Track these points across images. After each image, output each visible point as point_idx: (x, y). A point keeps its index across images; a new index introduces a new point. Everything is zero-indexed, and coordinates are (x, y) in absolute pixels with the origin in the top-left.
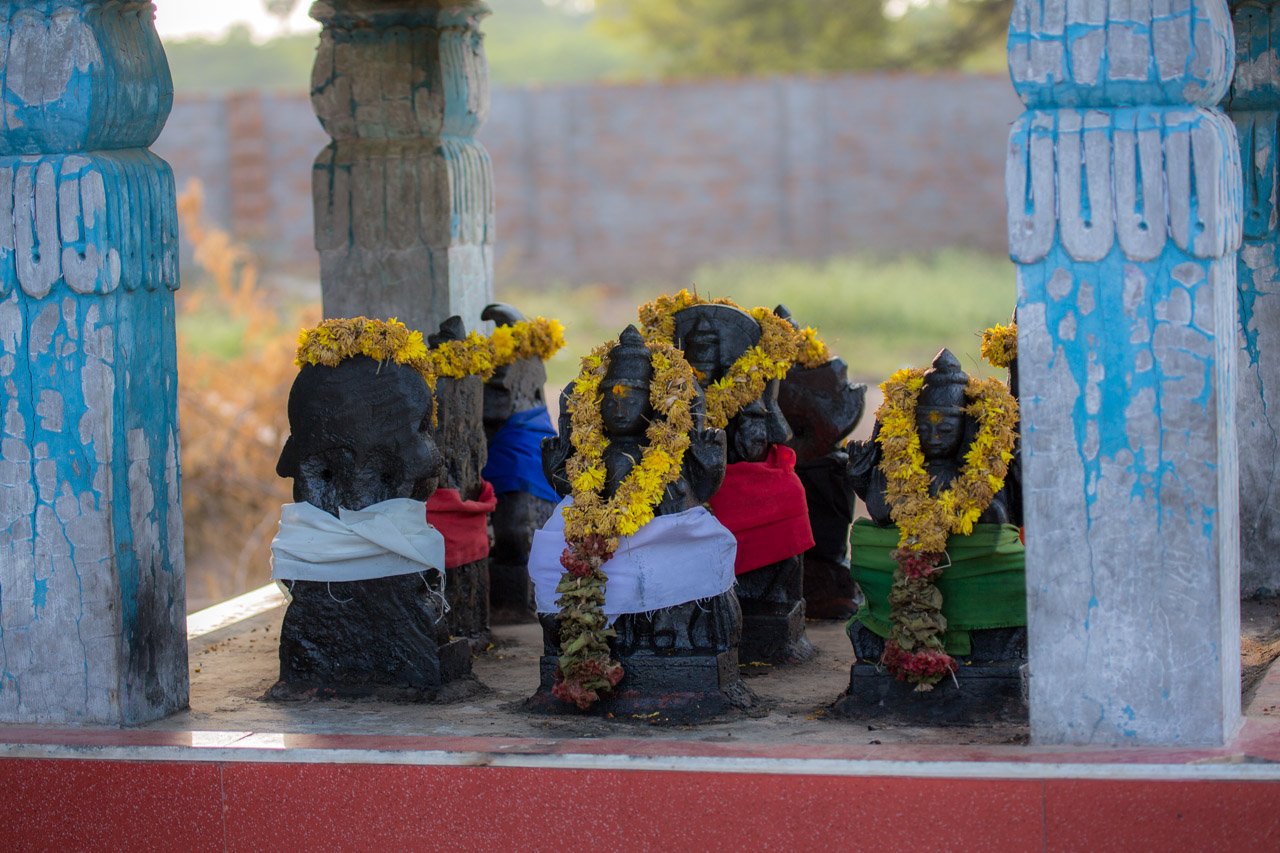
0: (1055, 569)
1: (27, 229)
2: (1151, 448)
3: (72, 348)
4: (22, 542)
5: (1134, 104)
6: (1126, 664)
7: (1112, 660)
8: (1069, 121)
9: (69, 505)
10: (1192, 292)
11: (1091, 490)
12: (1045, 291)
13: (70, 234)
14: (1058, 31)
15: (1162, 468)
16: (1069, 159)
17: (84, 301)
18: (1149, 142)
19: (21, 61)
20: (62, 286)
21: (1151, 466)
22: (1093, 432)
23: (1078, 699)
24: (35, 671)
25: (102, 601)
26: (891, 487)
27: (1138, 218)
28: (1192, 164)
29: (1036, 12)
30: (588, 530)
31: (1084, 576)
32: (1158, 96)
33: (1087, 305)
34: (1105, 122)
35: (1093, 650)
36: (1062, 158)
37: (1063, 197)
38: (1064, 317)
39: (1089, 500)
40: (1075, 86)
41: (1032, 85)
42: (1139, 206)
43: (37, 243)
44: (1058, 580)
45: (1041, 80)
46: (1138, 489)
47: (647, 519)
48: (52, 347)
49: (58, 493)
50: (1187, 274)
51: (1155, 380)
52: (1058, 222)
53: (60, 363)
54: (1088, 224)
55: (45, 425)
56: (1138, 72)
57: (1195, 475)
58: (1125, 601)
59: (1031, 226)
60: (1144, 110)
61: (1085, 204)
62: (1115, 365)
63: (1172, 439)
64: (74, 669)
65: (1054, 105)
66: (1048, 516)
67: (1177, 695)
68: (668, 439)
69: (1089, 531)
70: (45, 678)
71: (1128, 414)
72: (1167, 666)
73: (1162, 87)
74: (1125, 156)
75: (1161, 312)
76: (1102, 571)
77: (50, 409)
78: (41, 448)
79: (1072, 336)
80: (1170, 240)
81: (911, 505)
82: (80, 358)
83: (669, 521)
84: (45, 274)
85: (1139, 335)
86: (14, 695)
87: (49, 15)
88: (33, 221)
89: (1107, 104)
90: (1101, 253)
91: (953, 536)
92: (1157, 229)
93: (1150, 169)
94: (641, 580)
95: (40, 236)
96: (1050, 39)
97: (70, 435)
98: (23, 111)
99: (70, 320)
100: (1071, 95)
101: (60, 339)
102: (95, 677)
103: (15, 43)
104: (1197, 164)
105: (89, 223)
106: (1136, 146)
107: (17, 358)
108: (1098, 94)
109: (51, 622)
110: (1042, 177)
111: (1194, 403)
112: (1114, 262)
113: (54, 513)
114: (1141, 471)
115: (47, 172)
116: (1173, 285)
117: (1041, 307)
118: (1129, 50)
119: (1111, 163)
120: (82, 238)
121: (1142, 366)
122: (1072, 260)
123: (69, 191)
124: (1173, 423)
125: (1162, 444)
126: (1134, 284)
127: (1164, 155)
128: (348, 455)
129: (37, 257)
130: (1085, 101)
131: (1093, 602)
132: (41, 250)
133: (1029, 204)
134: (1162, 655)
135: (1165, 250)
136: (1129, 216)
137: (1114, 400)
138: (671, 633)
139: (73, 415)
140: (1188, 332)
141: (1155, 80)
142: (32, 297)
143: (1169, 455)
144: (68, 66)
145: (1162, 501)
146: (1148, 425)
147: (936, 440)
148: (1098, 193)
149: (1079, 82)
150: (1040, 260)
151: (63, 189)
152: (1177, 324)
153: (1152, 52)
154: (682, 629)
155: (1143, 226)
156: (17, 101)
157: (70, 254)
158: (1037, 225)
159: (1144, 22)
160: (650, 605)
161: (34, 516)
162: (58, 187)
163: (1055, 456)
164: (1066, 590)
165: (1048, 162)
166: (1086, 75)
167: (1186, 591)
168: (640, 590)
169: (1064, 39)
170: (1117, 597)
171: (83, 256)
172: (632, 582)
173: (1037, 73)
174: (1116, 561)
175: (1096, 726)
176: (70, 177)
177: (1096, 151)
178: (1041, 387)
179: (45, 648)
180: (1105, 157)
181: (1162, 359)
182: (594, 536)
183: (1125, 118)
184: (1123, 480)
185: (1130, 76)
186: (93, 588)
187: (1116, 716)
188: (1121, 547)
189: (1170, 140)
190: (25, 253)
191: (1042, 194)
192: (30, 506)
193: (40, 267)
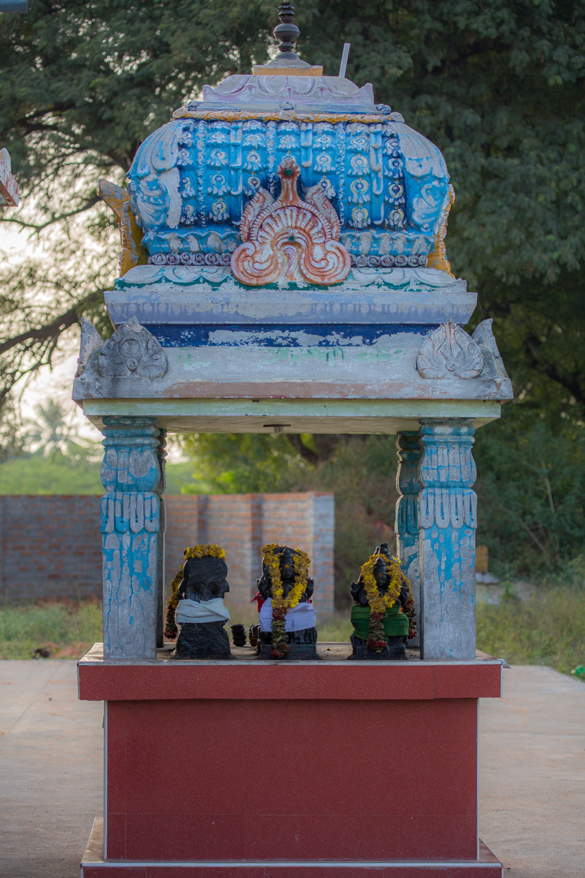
0: (432, 611)
1: (134, 513)
2: (458, 578)
3: (146, 548)
4: (126, 605)
5: (455, 487)
6: (450, 637)
7: (447, 636)
8: (438, 491)
9: (142, 594)
10: (470, 537)
11: (442, 590)
12: (431, 536)
13: (148, 515)
14: (436, 467)
15: (461, 584)
16: (438, 501)
17: (151, 534)
18: (459, 497)
19: (133, 464)
20: (145, 530)
21: (458, 584)
22: (443, 574)
23: (437, 647)
24: (128, 643)
25: (151, 622)
26: (369, 594)
27: (456, 517)
28: (470, 503)
29: (429, 462)
30: (281, 606)
31: (439, 613)
32: (461, 485)
33: (442, 540)
34: (448, 492)
35: (442, 633)
36: (436, 500)
37: (436, 511)
38: (436, 543)
39: (441, 593)
40: (440, 482)
41: (428, 481)
42: (457, 514)
43: (137, 517)
44: (432, 614)
45: (431, 480)
46: (454, 590)
47: (298, 603)
48: (139, 548)
49: (139, 590)
50: (469, 532)
51: (460, 560)
52: (435, 518)
53: (142, 552)
54: (443, 519)
55: (136, 570)
56: (457, 478)
57: (469, 586)
58: (450, 620)
59: (427, 519)
60: (458, 489)
61: (442, 513)
62: (449, 556)
63: (464, 576)
64: (141, 643)
65: (434, 487)
66: (430, 597)
67: (464, 645)
68: (302, 581)
69: (441, 601)
70: (131, 646)
71: (452, 569)
72: (461, 638)
73: (463, 482)
74: (453, 501)
75: (462, 542)
76: (445, 612)
77: (137, 566)
78: (134, 577)
79: (438, 548)
80: (465, 523)
81: (375, 599)
82: (148, 551)
83: (303, 604)
84: (139, 526)
85: (455, 549)
86: (121, 651)
87: (142, 452)
88: (136, 511)
89: (448, 487)
90: (446, 526)
91: (387, 609)
92: (461, 520)
93: (460, 504)
94: (293, 622)
95: (138, 515)
96: (434, 469)
97: (144, 573)
98: (134, 479)
99: (146, 540)
100: (439, 484)
101: (142, 545)
102: (147, 645)
103: (131, 459)
104: (472, 503)
105: (154, 512)
106: (456, 498)
107: (128, 551)
108: (445, 484)
109: (134, 629)
110: (431, 506)
111: (470, 567)
112: (449, 529)
113: (137, 596)
114: (455, 584)
115: (140, 497)
116: (465, 535)
117: (430, 540)
118: (454, 473)
119: (450, 502)
120: (152, 516)
121: (456, 557)
122: (438, 528)
123: (148, 503)
124: (464, 572)
125: (461, 578)
126: (455, 535)
127: (463, 501)
128: (203, 585)
129: (137, 521)
130: (442, 486)
131: (442, 620)
132: (138, 519)
133: (427, 513)
134: (460, 635)
135: (463, 526)
136: (454, 517)
137: (449, 565)
138: (299, 638)
139: (145, 567)
140: (468, 548)
141: (461, 481)
142: (134, 533)
143: (463, 581)
144: (149, 466)
145: (461, 593)
146: (458, 572)
147: (381, 581)
148: (446, 510)
149: (441, 480)
150: (430, 528)
151: (146, 501)
152: (466, 545)
153: (461, 474)
154: (302, 637)
155: (458, 519)
156: (132, 476)
157: (147, 521)
158: (430, 519)
159: (459, 466)
160: (295, 630)
161: (131, 597)
162: (144, 501)
163: (432, 581)
164: (434, 617)
165: (433, 502)
166: (443, 479)
167: (467, 617)
168: (293, 625)
169: (438, 469)
170: (448, 619)
171: (151, 521)
172: (291, 622)
173: (430, 478)
174: (448, 609)
175: (442, 654)
176: (148, 498)
177: (445, 499)
178: (429, 562)
179: (132, 636)
180: (448, 500)
181: (461, 555)
182: (283, 608)
183: (453, 491)
184: (450, 587)
185: (455, 480)
186: (148, 618)
187: (447, 651)
188: (449, 606)
189: (465, 497)
190: (133, 520)
191: (431, 510)
192: (130, 595)
193: (138, 524)
